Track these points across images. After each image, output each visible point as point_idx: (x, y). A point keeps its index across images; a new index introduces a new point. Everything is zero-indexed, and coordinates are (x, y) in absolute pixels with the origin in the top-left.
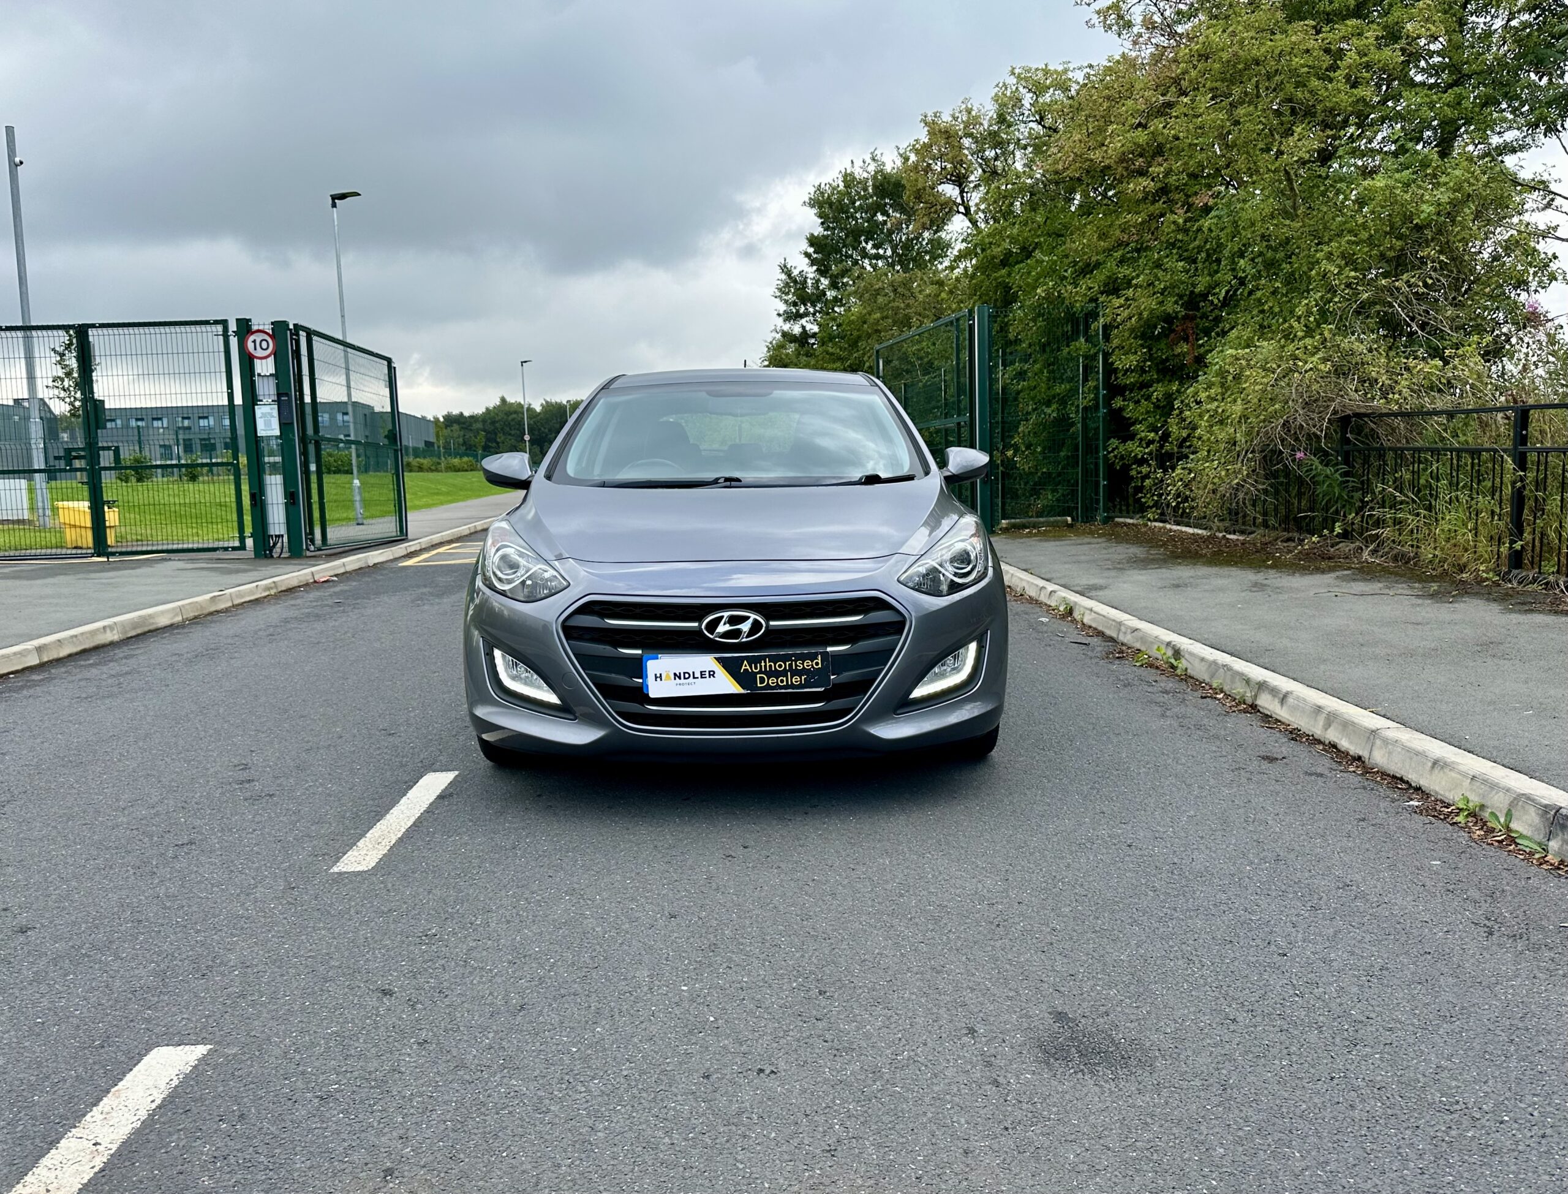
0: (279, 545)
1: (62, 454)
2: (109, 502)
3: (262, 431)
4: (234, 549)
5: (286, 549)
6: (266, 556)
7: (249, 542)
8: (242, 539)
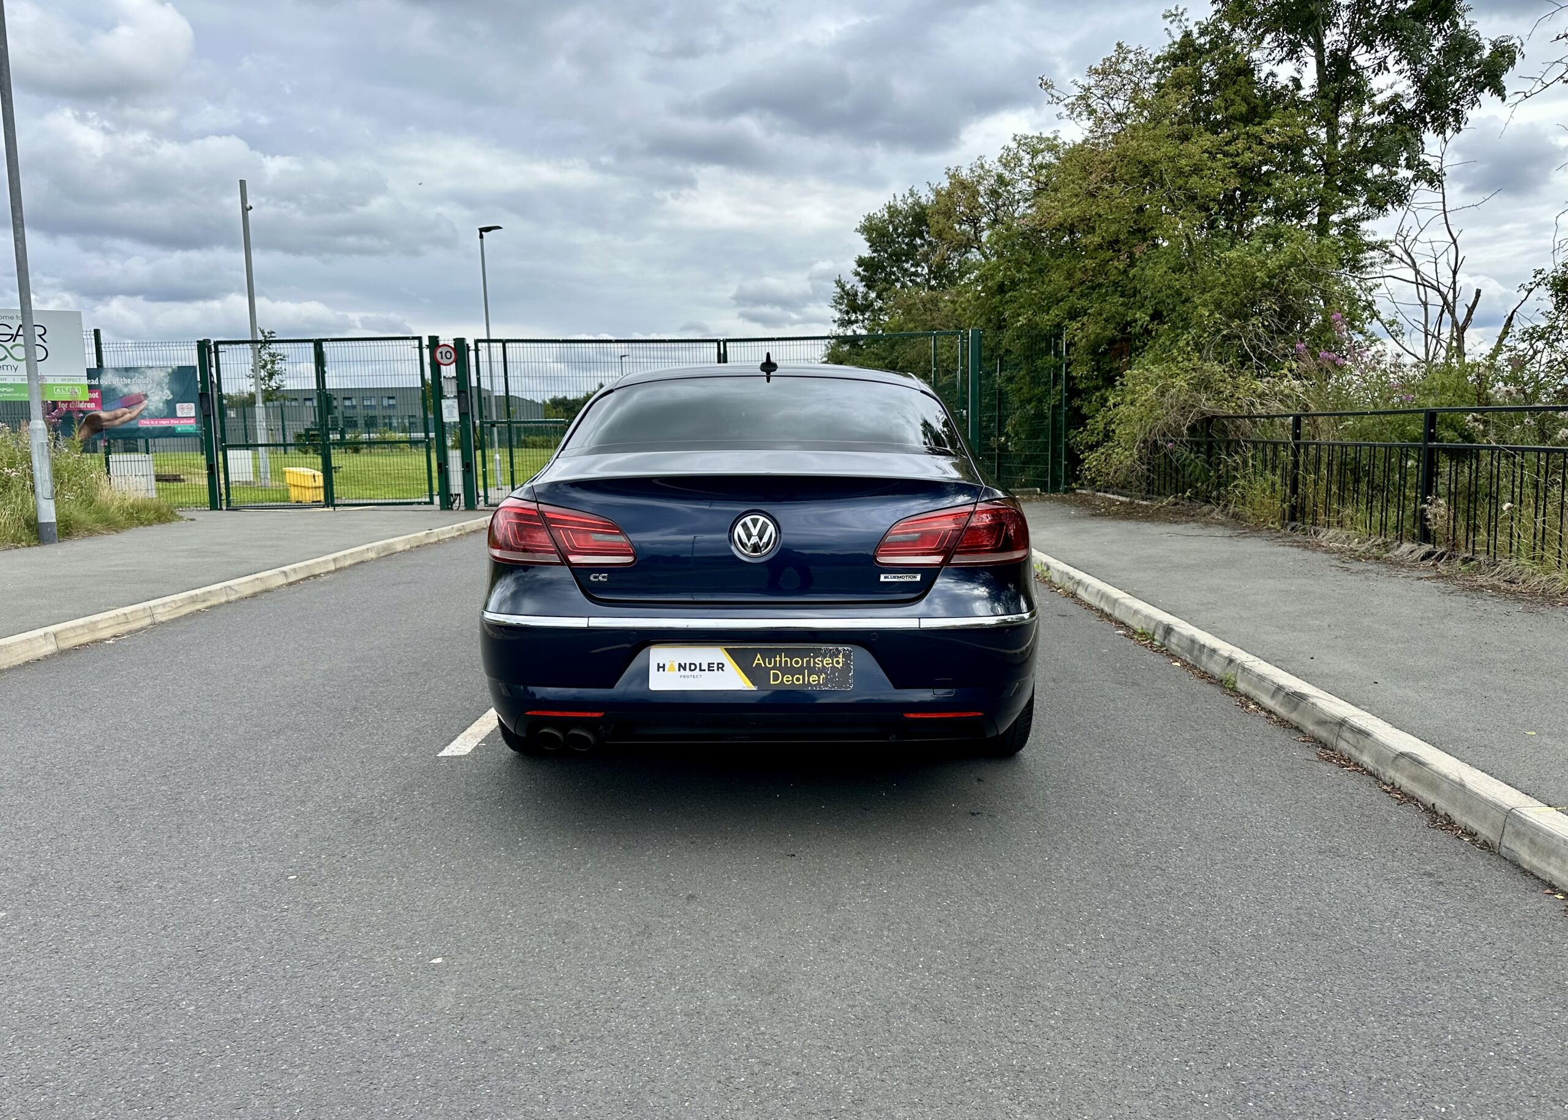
0: (457, 501)
1: (303, 432)
2: (335, 468)
3: (446, 419)
4: (426, 503)
5: (463, 504)
6: (448, 509)
7: (437, 499)
8: (431, 496)
